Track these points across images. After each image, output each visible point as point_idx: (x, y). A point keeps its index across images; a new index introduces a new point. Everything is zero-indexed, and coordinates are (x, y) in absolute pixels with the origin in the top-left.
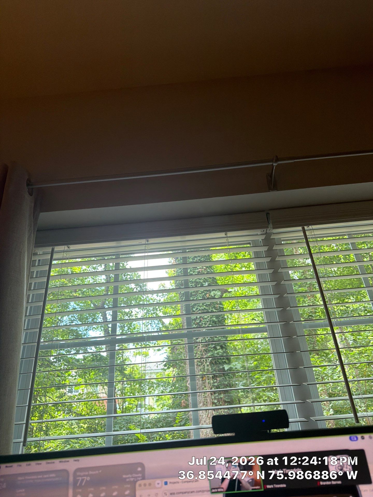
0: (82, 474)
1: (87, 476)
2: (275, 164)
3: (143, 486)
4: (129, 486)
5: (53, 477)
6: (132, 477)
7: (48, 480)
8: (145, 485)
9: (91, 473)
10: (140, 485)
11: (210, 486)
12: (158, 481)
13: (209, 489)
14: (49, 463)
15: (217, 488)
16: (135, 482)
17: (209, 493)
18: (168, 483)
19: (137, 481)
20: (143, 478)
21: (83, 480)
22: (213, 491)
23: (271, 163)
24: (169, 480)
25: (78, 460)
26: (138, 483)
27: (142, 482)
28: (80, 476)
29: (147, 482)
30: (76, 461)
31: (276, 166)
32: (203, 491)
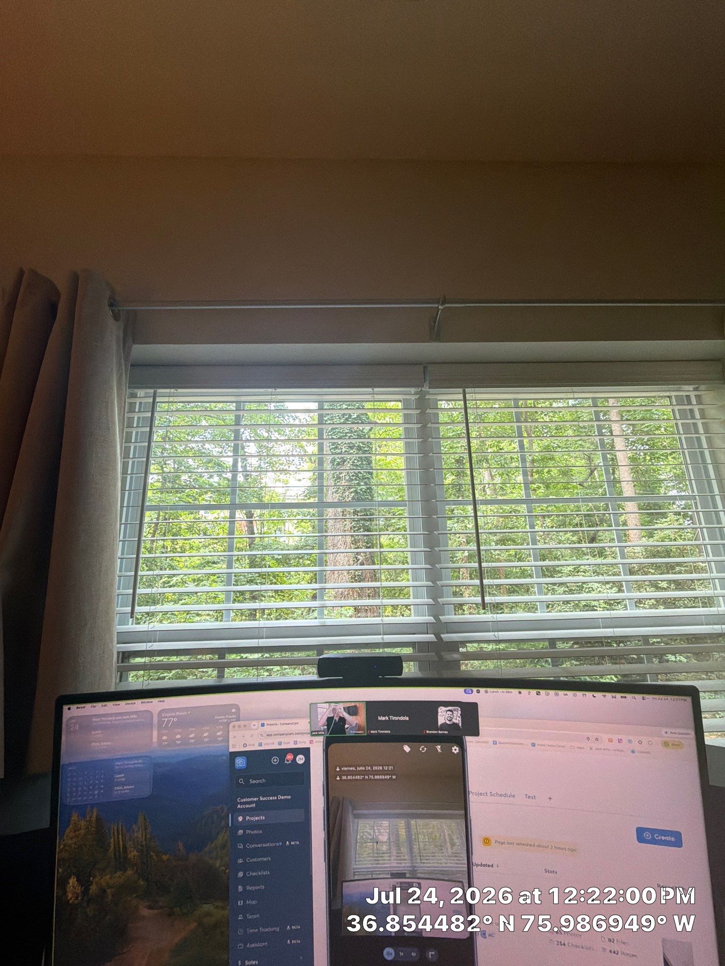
0: (168, 715)
1: (173, 717)
2: (440, 307)
3: (236, 728)
4: (221, 727)
5: (135, 719)
6: (225, 718)
7: (129, 721)
8: (239, 726)
9: (178, 713)
10: (234, 727)
11: (311, 729)
12: (255, 723)
13: (309, 731)
14: (128, 704)
15: (318, 731)
16: (228, 724)
17: (309, 735)
18: (266, 724)
19: (231, 722)
20: (238, 720)
21: (169, 721)
22: (314, 733)
23: (436, 306)
24: (266, 722)
25: (163, 701)
26: (231, 725)
27: (237, 723)
28: (165, 717)
29: (242, 723)
30: (161, 701)
31: (442, 310)
32: (303, 734)
